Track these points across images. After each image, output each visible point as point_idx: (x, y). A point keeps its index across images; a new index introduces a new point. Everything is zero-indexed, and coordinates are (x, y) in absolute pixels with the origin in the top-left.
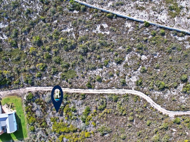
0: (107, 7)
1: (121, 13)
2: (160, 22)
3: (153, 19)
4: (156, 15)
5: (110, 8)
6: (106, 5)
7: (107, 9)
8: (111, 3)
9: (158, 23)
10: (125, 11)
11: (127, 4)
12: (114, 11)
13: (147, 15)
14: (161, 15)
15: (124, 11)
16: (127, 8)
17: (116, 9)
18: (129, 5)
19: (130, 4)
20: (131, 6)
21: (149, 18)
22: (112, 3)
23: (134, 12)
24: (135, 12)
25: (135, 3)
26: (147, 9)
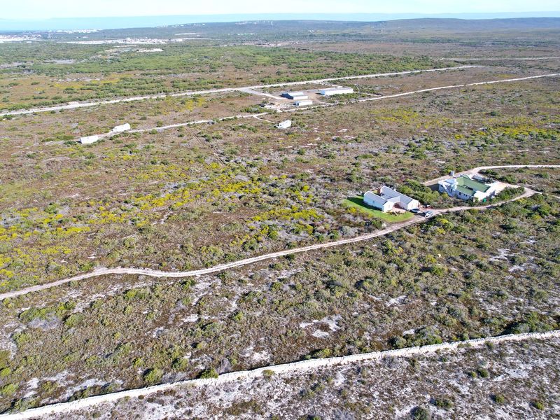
0: (342, 370)
1: (296, 373)
2: (163, 398)
3: (189, 398)
4: (182, 410)
5: (333, 371)
6: (350, 373)
7: (339, 367)
8: (340, 383)
9: (171, 392)
10: (287, 381)
11: (290, 402)
12: (317, 370)
13: (214, 399)
15: (291, 381)
16: (283, 390)
17: (316, 376)
18: (284, 401)
19: (280, 404)
20: (276, 401)
21: (203, 394)
22: (336, 385)
23: (258, 390)
24: (255, 391)
25: (267, 414)
26: (220, 415)
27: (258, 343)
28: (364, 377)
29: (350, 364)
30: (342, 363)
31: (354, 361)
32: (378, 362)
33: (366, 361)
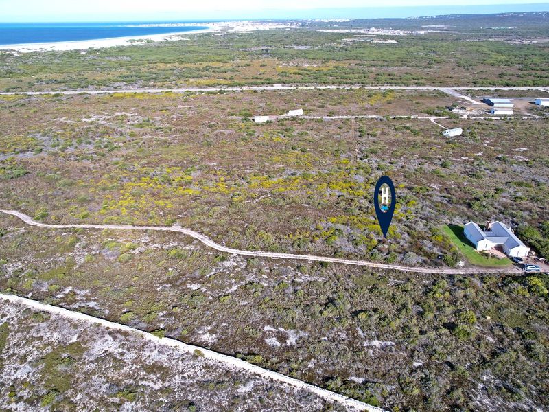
0: (257, 381)
1: (219, 364)
2: (118, 335)
3: (132, 344)
4: (120, 350)
5: (249, 377)
6: (260, 387)
7: (257, 377)
8: (243, 391)
9: (125, 334)
10: (207, 367)
11: (192, 385)
12: (238, 370)
13: (146, 353)
14: (106, 351)
15: (209, 368)
16: (196, 372)
17: (231, 375)
18: (188, 381)
19: (183, 382)
20: (184, 378)
21: (143, 346)
22: (239, 390)
23: (180, 362)
24: (177, 362)
25: (167, 384)
26: (138, 367)
27: (217, 326)
28: (268, 397)
29: (269, 379)
30: (263, 376)
31: (275, 379)
32: (295, 391)
33: (286, 385)
